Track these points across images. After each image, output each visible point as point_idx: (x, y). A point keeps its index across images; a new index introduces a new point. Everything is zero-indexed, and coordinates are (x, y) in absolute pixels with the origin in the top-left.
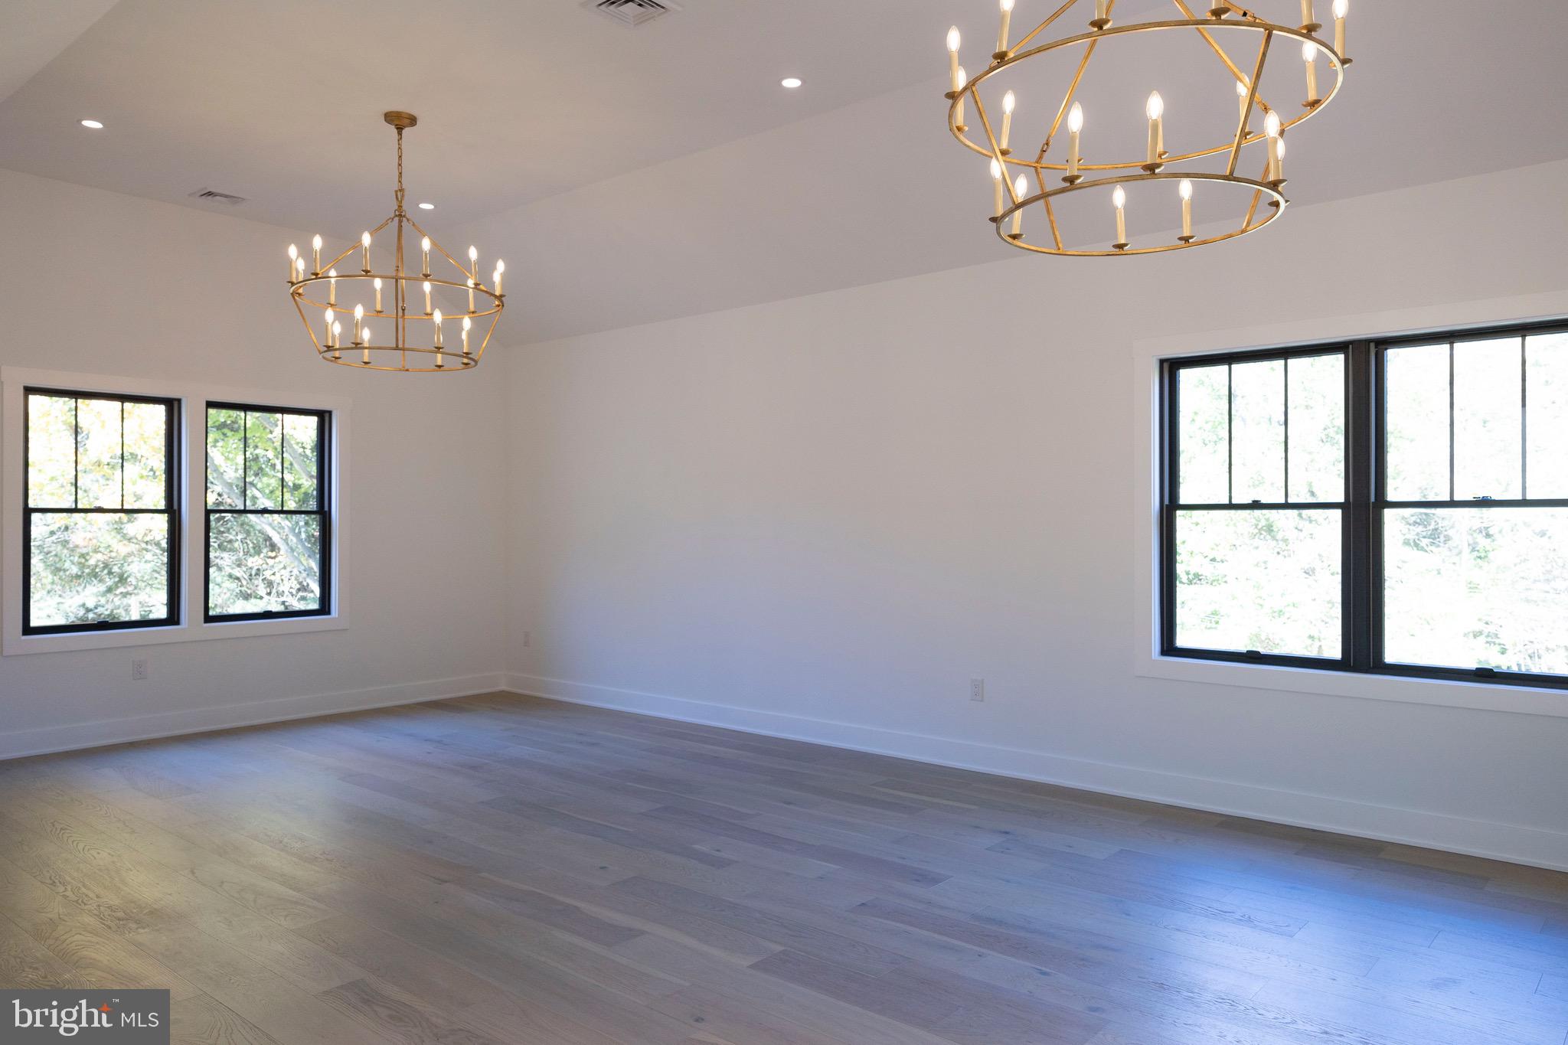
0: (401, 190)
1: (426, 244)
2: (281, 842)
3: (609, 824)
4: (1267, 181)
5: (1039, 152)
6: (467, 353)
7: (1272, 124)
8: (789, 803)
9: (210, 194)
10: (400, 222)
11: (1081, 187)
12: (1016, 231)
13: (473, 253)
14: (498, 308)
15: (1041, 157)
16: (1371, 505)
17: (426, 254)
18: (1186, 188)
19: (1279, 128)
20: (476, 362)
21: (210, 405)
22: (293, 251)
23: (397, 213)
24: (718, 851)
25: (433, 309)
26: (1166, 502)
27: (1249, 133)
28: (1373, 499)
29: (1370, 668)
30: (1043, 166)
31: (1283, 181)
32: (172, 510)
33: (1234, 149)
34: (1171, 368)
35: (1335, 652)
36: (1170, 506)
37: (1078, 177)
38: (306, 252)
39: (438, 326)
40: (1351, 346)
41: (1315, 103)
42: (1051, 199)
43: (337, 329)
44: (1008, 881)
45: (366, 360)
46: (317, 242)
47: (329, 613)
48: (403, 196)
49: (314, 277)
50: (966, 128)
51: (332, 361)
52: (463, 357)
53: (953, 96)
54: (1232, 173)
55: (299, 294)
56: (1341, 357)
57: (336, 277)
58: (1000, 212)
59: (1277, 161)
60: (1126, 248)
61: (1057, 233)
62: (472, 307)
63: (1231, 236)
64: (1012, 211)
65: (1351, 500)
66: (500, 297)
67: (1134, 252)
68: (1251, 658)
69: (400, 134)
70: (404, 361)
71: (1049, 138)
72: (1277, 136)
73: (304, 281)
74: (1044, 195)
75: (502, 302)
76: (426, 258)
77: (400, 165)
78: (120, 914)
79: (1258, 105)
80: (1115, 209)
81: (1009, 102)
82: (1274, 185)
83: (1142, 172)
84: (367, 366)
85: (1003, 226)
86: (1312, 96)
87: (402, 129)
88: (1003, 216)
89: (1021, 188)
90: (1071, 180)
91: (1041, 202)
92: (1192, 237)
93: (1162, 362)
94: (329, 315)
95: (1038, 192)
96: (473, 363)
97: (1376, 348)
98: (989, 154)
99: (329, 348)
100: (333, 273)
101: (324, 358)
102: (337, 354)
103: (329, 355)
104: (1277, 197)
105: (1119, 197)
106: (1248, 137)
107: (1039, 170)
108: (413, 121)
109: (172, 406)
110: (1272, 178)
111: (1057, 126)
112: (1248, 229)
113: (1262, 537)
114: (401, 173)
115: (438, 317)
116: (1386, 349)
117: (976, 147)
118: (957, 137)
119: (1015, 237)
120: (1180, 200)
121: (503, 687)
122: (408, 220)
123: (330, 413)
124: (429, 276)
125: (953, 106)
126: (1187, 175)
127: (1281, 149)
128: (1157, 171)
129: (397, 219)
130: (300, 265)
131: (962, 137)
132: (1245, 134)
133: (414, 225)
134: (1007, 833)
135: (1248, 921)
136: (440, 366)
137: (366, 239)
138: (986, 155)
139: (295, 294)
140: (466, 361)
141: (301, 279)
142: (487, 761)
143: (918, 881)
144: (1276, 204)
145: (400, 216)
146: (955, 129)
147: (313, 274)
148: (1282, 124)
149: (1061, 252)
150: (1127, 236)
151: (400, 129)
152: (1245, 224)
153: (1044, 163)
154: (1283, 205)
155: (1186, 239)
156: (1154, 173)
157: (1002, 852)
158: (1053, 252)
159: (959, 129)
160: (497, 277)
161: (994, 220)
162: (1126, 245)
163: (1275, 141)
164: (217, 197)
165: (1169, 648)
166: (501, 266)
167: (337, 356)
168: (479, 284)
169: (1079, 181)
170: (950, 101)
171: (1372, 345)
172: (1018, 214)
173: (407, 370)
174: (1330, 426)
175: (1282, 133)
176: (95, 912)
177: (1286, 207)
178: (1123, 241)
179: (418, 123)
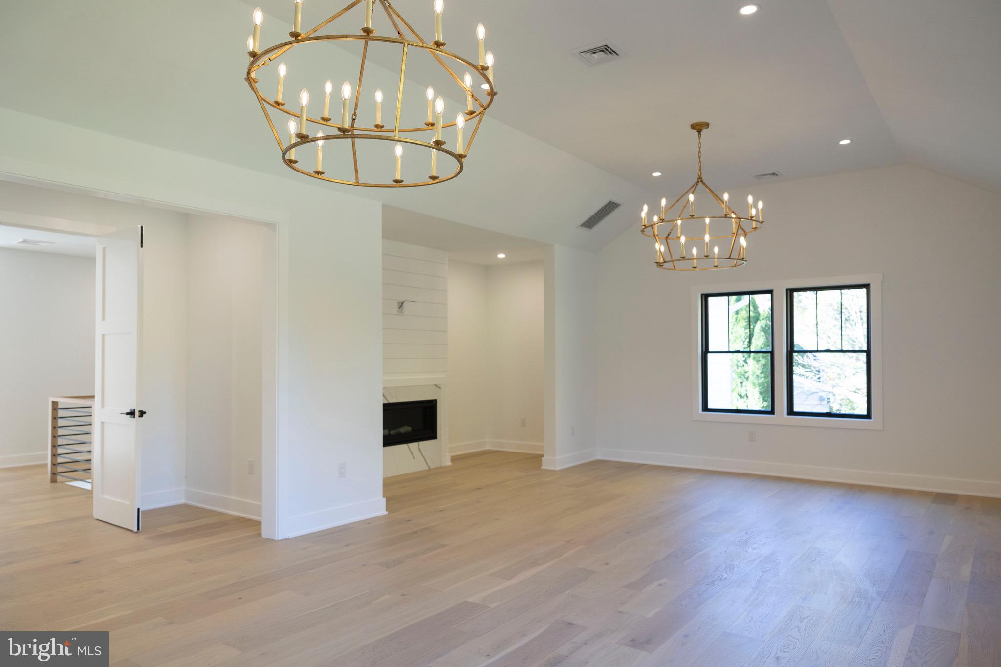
25: (681, 235)
87: (701, 131)
108: (707, 125)
115: (683, 239)
151: (699, 132)
179: (710, 126)
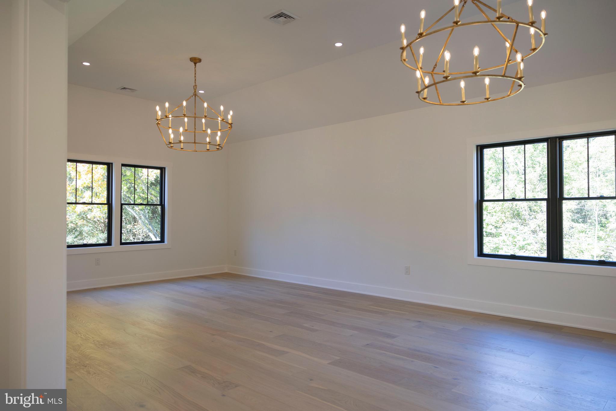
0: (196, 86)
1: (206, 105)
2: (154, 321)
3: (271, 317)
4: (517, 77)
5: (433, 68)
6: (219, 145)
7: (519, 57)
8: (338, 311)
9: (124, 88)
10: (195, 97)
11: (450, 80)
12: (425, 96)
13: (222, 108)
14: (230, 128)
15: (433, 70)
16: (558, 199)
17: (205, 108)
18: (487, 81)
19: (521, 58)
20: (222, 148)
21: (123, 165)
22: (158, 108)
23: (194, 94)
24: (312, 326)
26: (479, 199)
27: (510, 60)
28: (558, 197)
29: (558, 260)
30: (434, 73)
31: (523, 77)
32: (109, 203)
33: (505, 66)
34: (481, 149)
35: (544, 255)
36: (481, 200)
37: (449, 76)
38: (163, 109)
39: (209, 135)
40: (549, 140)
41: (534, 50)
42: (438, 85)
43: (172, 136)
44: (421, 338)
45: (182, 148)
46: (167, 105)
47: (164, 242)
48: (196, 88)
49: (165, 117)
50: (407, 60)
51: (170, 148)
52: (217, 146)
53: (403, 49)
54: (504, 74)
55: (159, 124)
56: (546, 144)
57: (172, 117)
58: (420, 89)
59: (521, 70)
60: (465, 102)
61: (440, 97)
62: (220, 128)
63: (504, 97)
64: (424, 89)
65: (550, 197)
66: (231, 124)
67: (468, 104)
68: (512, 257)
69: (195, 65)
70: (195, 148)
71: (436, 63)
72: (520, 61)
73: (161, 119)
74: (435, 84)
75: (231, 126)
76: (206, 110)
77: (195, 77)
78: (102, 344)
79: (514, 50)
80: (461, 88)
81: (422, 51)
82: (520, 79)
83: (472, 74)
84: (182, 150)
85: (421, 94)
86: (533, 47)
87: (196, 64)
88: (421, 91)
89: (427, 81)
90: (446, 78)
91: (434, 86)
92: (489, 98)
93: (477, 146)
94: (170, 131)
95: (433, 83)
96: (220, 148)
97: (559, 140)
98: (415, 69)
99: (170, 143)
100: (170, 116)
101: (168, 147)
102: (172, 145)
103: (169, 146)
104: (521, 83)
105: (462, 84)
106: (510, 62)
107: (433, 74)
108: (200, 60)
109: (109, 166)
110: (519, 76)
111: (440, 59)
112: (511, 95)
113: (516, 218)
114: (196, 80)
116: (563, 141)
117: (410, 67)
118: (403, 63)
119: (425, 99)
120: (485, 85)
121: (226, 271)
122: (198, 96)
123: (165, 168)
124: (207, 116)
125: (403, 52)
126: (488, 75)
127: (522, 66)
128: (478, 74)
129: (194, 96)
130: (160, 113)
131: (405, 63)
132: (509, 61)
133: (200, 98)
134: (420, 322)
135: (512, 351)
136: (208, 150)
137: (185, 103)
138: (414, 70)
139: (158, 124)
140: (218, 147)
141: (160, 118)
142: (224, 296)
143: (387, 337)
144: (521, 86)
145: (195, 95)
146: (403, 60)
147: (165, 116)
148: (522, 57)
149: (441, 104)
150: (466, 98)
151: (195, 64)
152: (509, 93)
153: (435, 71)
154: (523, 86)
155: (487, 99)
156: (476, 75)
157: (418, 328)
158: (439, 104)
159: (404, 60)
160: (229, 117)
161: (418, 92)
162: (465, 101)
163: (520, 63)
164: (127, 90)
165: (481, 253)
166: (231, 113)
167: (172, 146)
168: (224, 119)
169: (449, 78)
170: (402, 50)
171: (558, 139)
172: (426, 90)
173: (197, 151)
174: (542, 175)
175: (522, 60)
176: (93, 343)
177: (524, 87)
178: (464, 100)
179: (202, 61)
